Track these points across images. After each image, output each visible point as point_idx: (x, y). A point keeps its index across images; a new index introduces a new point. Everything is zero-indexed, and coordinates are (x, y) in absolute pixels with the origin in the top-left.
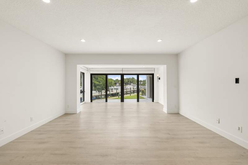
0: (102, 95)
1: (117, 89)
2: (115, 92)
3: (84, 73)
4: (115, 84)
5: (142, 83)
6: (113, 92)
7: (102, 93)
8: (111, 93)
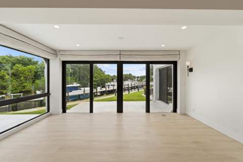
0: (97, 92)
1: (114, 85)
2: (111, 88)
3: (48, 60)
4: (113, 80)
5: (139, 79)
6: (109, 89)
7: (97, 90)
8: (107, 89)
